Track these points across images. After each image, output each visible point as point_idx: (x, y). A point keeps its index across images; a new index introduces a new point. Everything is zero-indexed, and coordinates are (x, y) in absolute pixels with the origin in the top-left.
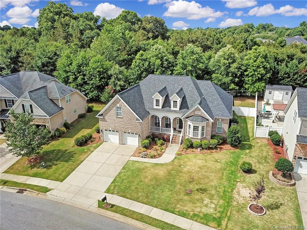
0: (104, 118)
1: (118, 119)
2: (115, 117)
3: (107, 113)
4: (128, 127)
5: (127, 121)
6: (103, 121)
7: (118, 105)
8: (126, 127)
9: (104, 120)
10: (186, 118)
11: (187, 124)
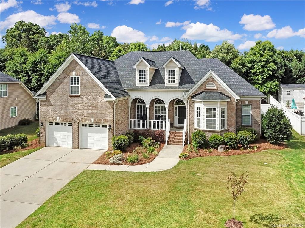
0: (48, 101)
1: (72, 99)
2: (67, 97)
3: (54, 90)
4: (90, 112)
5: (87, 101)
6: (45, 105)
7: (74, 73)
8: (86, 112)
9: (48, 103)
10: (192, 97)
11: (194, 108)
